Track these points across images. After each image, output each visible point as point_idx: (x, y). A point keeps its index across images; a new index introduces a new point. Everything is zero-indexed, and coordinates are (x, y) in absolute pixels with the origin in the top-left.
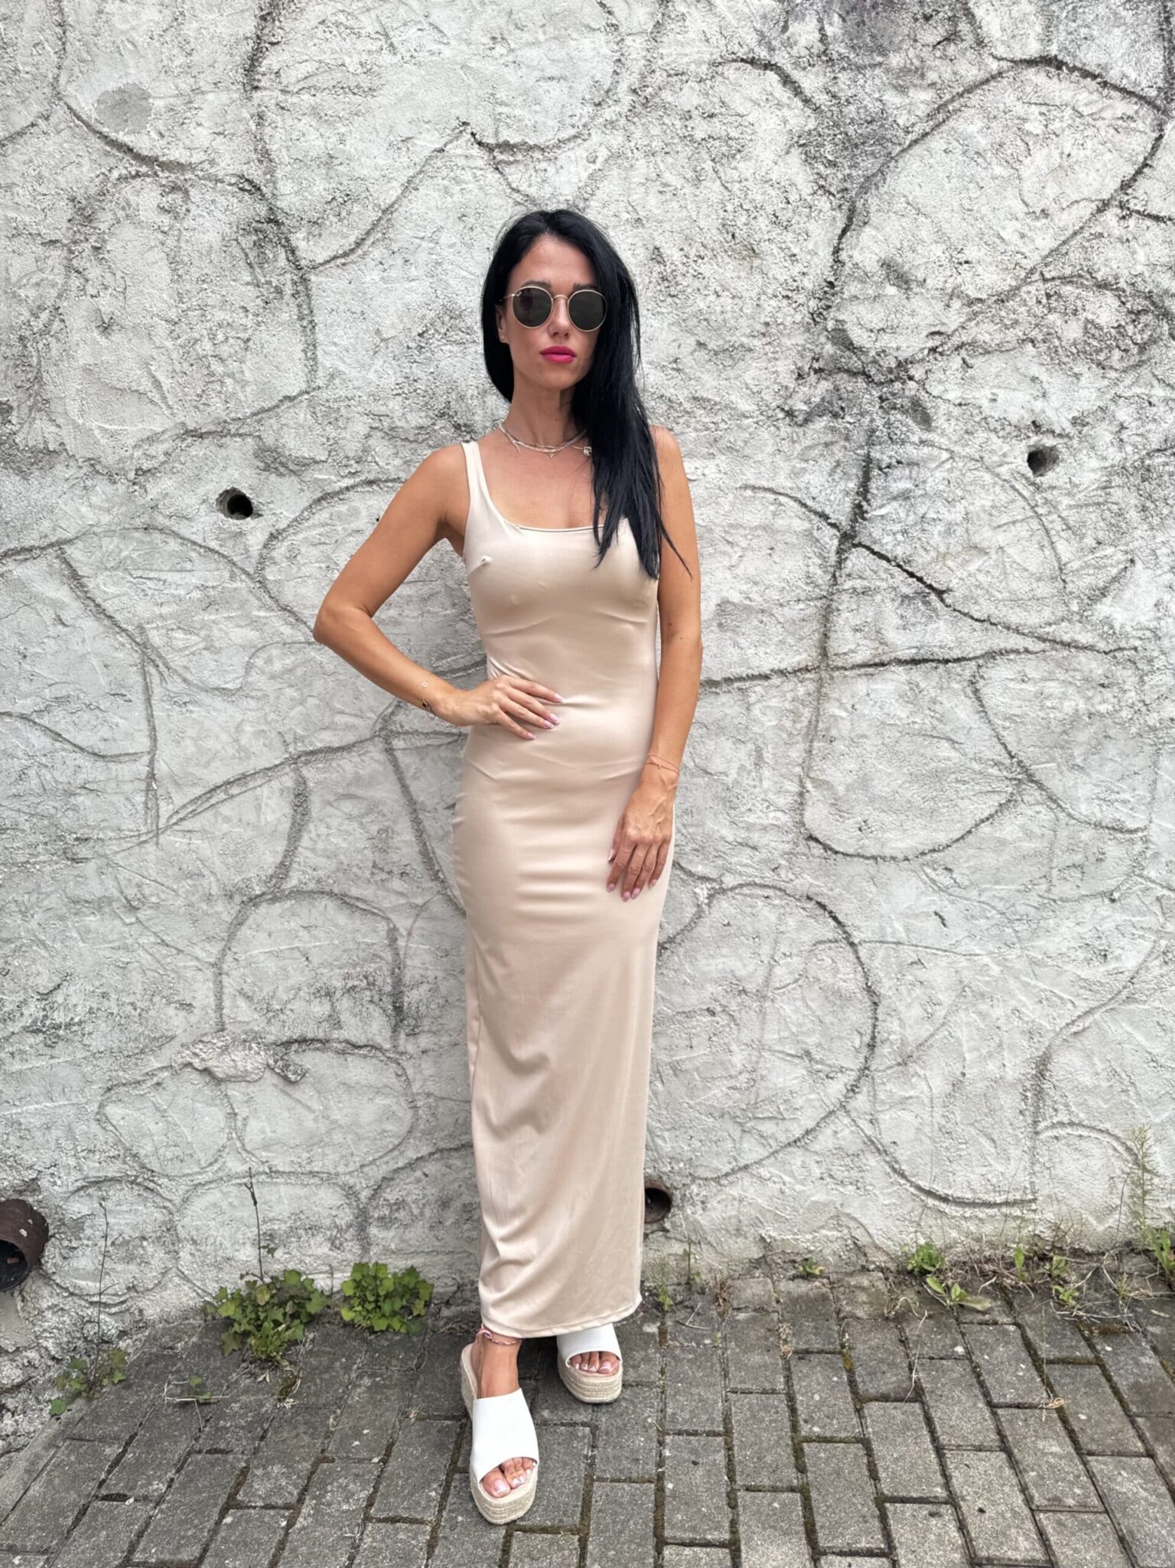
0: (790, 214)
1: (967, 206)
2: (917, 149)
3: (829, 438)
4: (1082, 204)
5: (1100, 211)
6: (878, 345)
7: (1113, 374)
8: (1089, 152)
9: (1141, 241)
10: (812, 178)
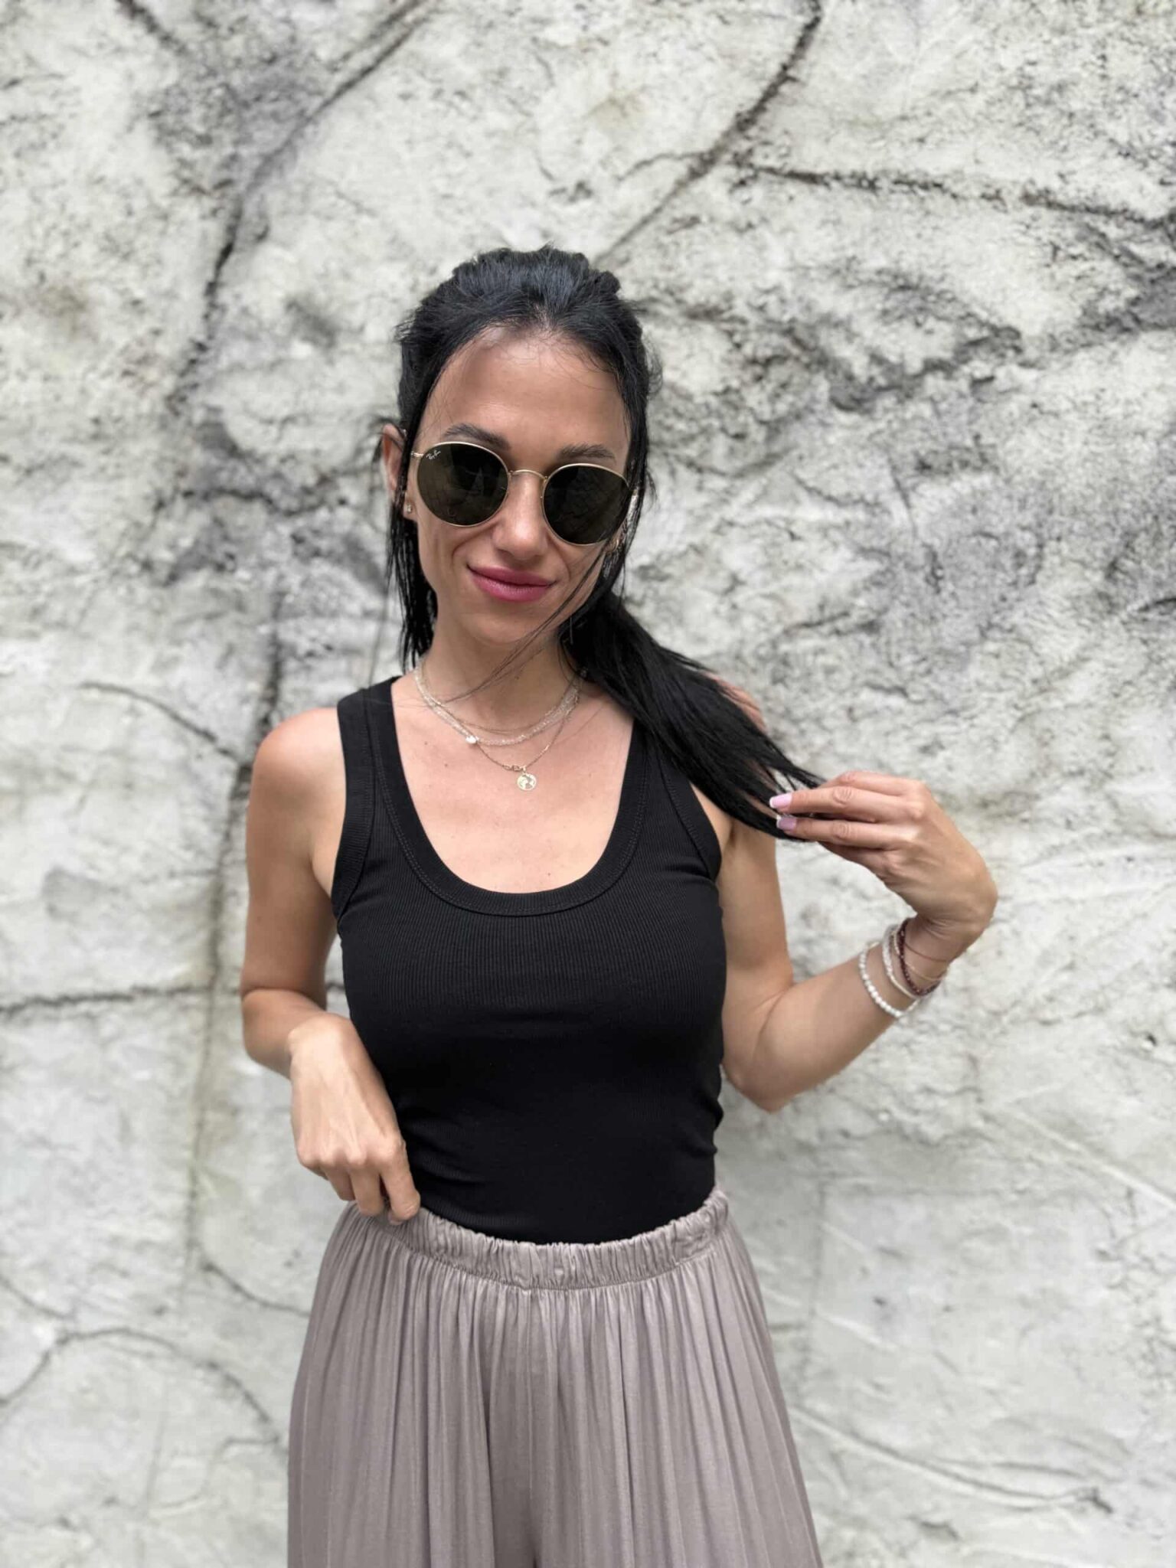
0: (132, 233)
1: (443, 190)
2: (351, 98)
3: (211, 606)
4: (658, 166)
5: (695, 174)
6: (283, 448)
7: (718, 483)
8: (668, 68)
9: (777, 224)
10: (171, 167)
